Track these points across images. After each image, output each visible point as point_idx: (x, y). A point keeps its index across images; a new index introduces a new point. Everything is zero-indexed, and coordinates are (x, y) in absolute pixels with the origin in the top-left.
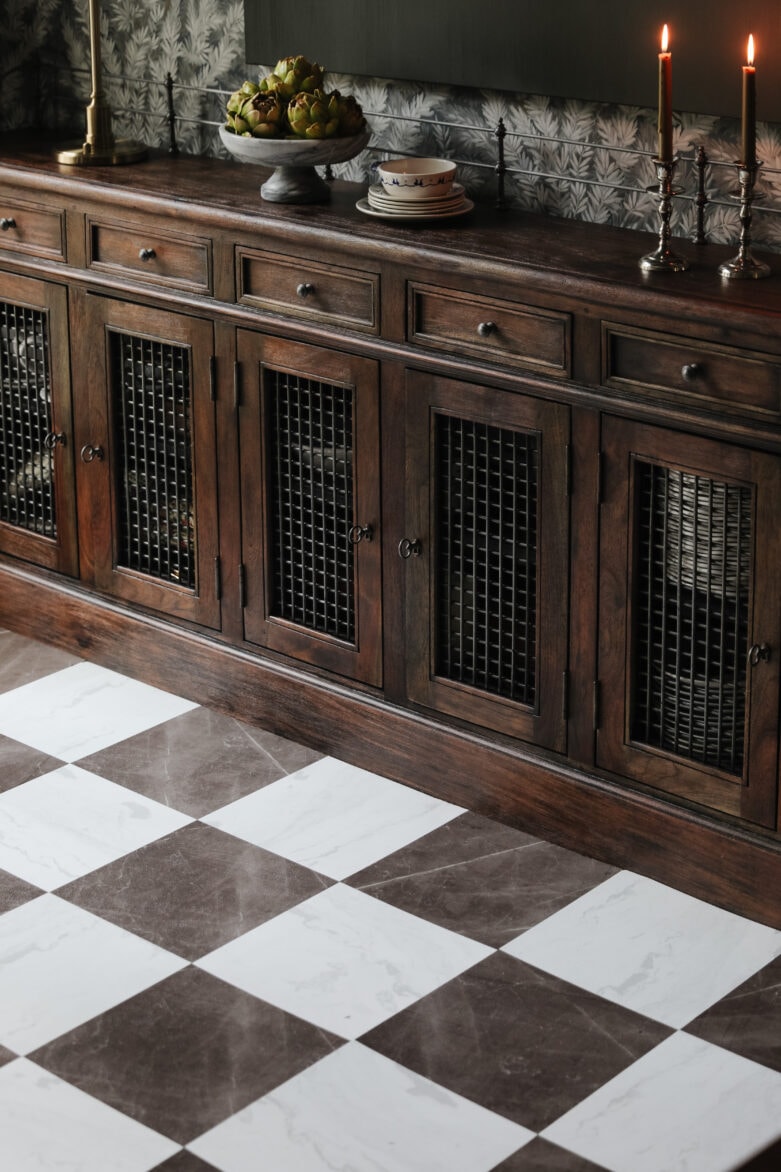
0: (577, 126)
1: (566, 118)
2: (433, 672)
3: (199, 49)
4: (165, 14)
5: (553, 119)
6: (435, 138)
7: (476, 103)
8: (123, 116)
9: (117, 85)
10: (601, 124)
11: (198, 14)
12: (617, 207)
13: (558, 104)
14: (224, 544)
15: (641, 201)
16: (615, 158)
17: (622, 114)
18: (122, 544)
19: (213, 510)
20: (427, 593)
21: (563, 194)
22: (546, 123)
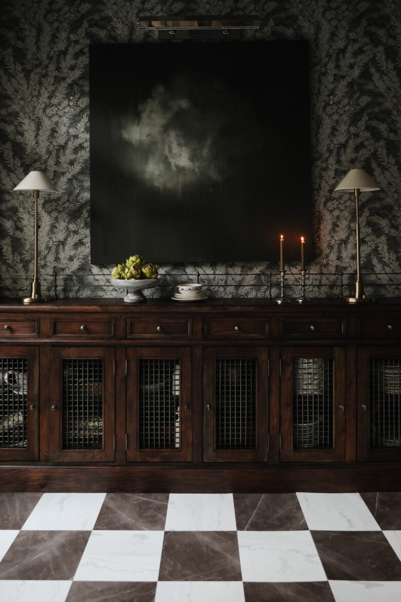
0: (220, 270)
1: (216, 269)
2: (215, 448)
3: (64, 262)
4: (49, 252)
5: (212, 269)
6: (166, 280)
7: (183, 268)
8: (26, 290)
9: (23, 279)
10: (229, 269)
11: (64, 251)
12: (235, 293)
13: (213, 265)
14: (118, 427)
15: (243, 290)
16: (234, 278)
17: (236, 265)
18: (64, 440)
19: (113, 416)
20: (213, 422)
21: (216, 292)
22: (209, 271)
